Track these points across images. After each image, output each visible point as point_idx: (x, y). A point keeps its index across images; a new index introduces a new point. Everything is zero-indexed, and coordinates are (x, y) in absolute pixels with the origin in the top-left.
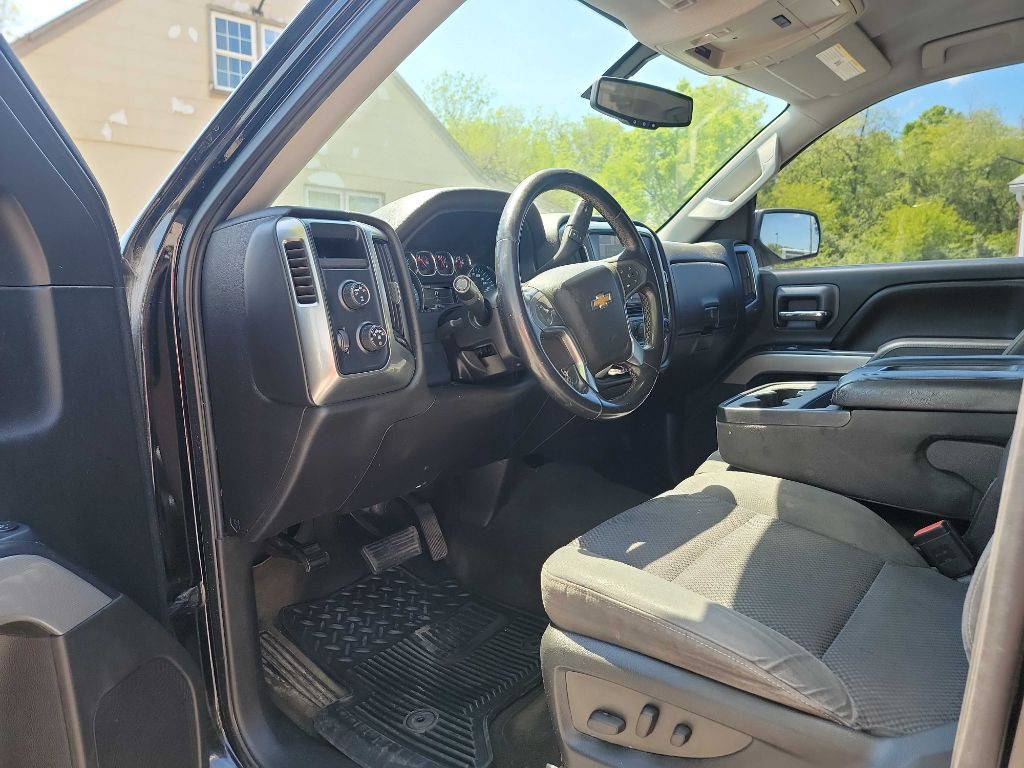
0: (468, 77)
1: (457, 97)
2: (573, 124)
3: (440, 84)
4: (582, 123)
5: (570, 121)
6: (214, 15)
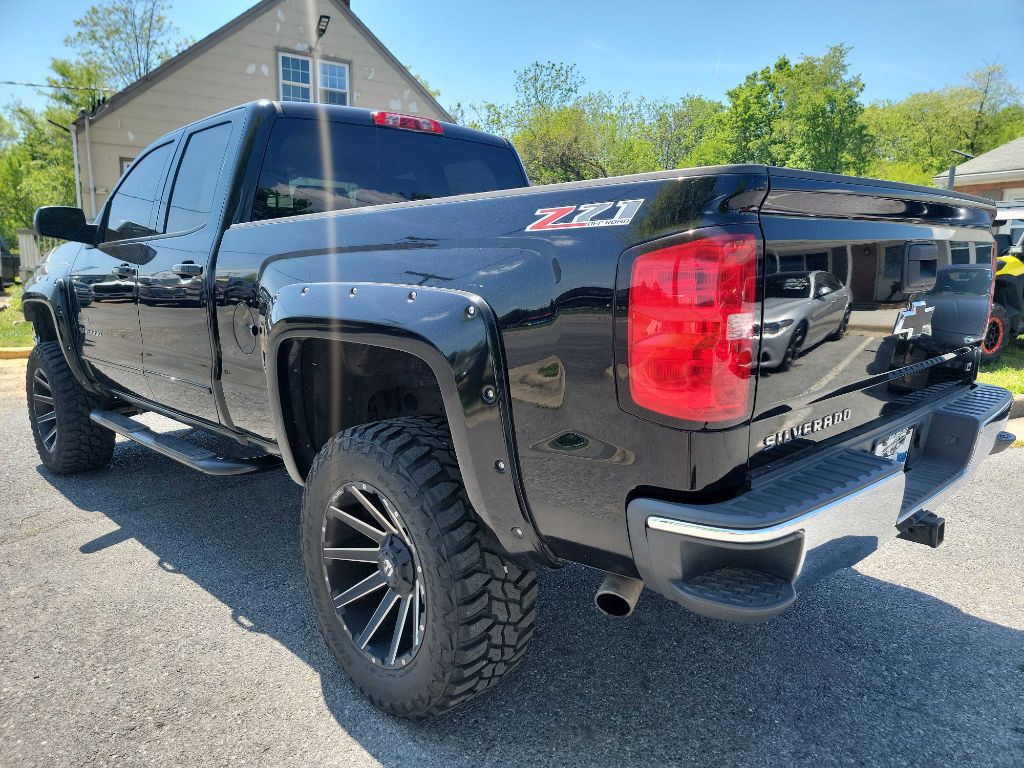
0: (557, 67)
1: (547, 86)
2: (672, 106)
3: (531, 75)
4: (681, 104)
5: (668, 103)
6: (281, 55)
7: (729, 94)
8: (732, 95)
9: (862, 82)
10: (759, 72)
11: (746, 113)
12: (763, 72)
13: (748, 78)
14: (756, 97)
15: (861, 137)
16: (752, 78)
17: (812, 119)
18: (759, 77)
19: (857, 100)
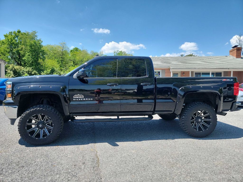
7: (5, 36)
8: (6, 36)
9: (42, 40)
10: (13, 32)
11: (12, 42)
12: (14, 32)
13: (10, 33)
14: (13, 38)
15: (43, 53)
16: (11, 33)
17: (31, 46)
18: (13, 33)
19: (41, 44)
